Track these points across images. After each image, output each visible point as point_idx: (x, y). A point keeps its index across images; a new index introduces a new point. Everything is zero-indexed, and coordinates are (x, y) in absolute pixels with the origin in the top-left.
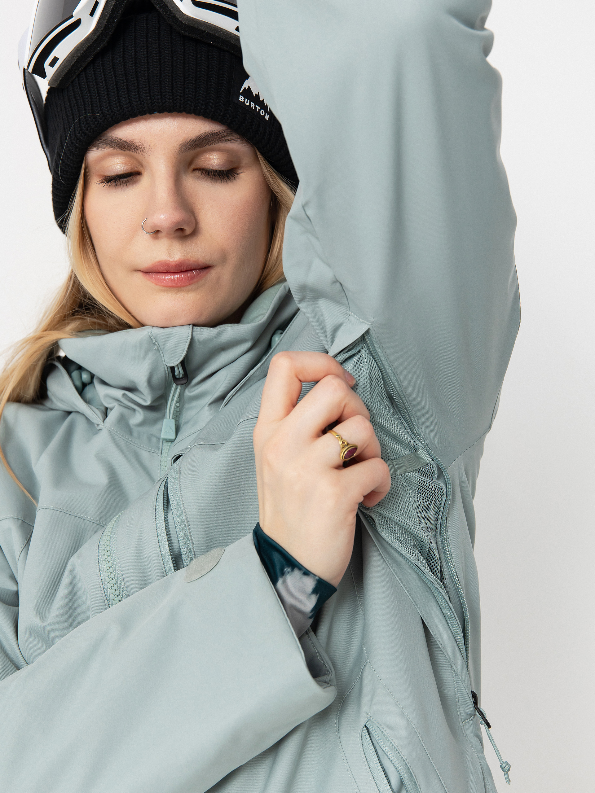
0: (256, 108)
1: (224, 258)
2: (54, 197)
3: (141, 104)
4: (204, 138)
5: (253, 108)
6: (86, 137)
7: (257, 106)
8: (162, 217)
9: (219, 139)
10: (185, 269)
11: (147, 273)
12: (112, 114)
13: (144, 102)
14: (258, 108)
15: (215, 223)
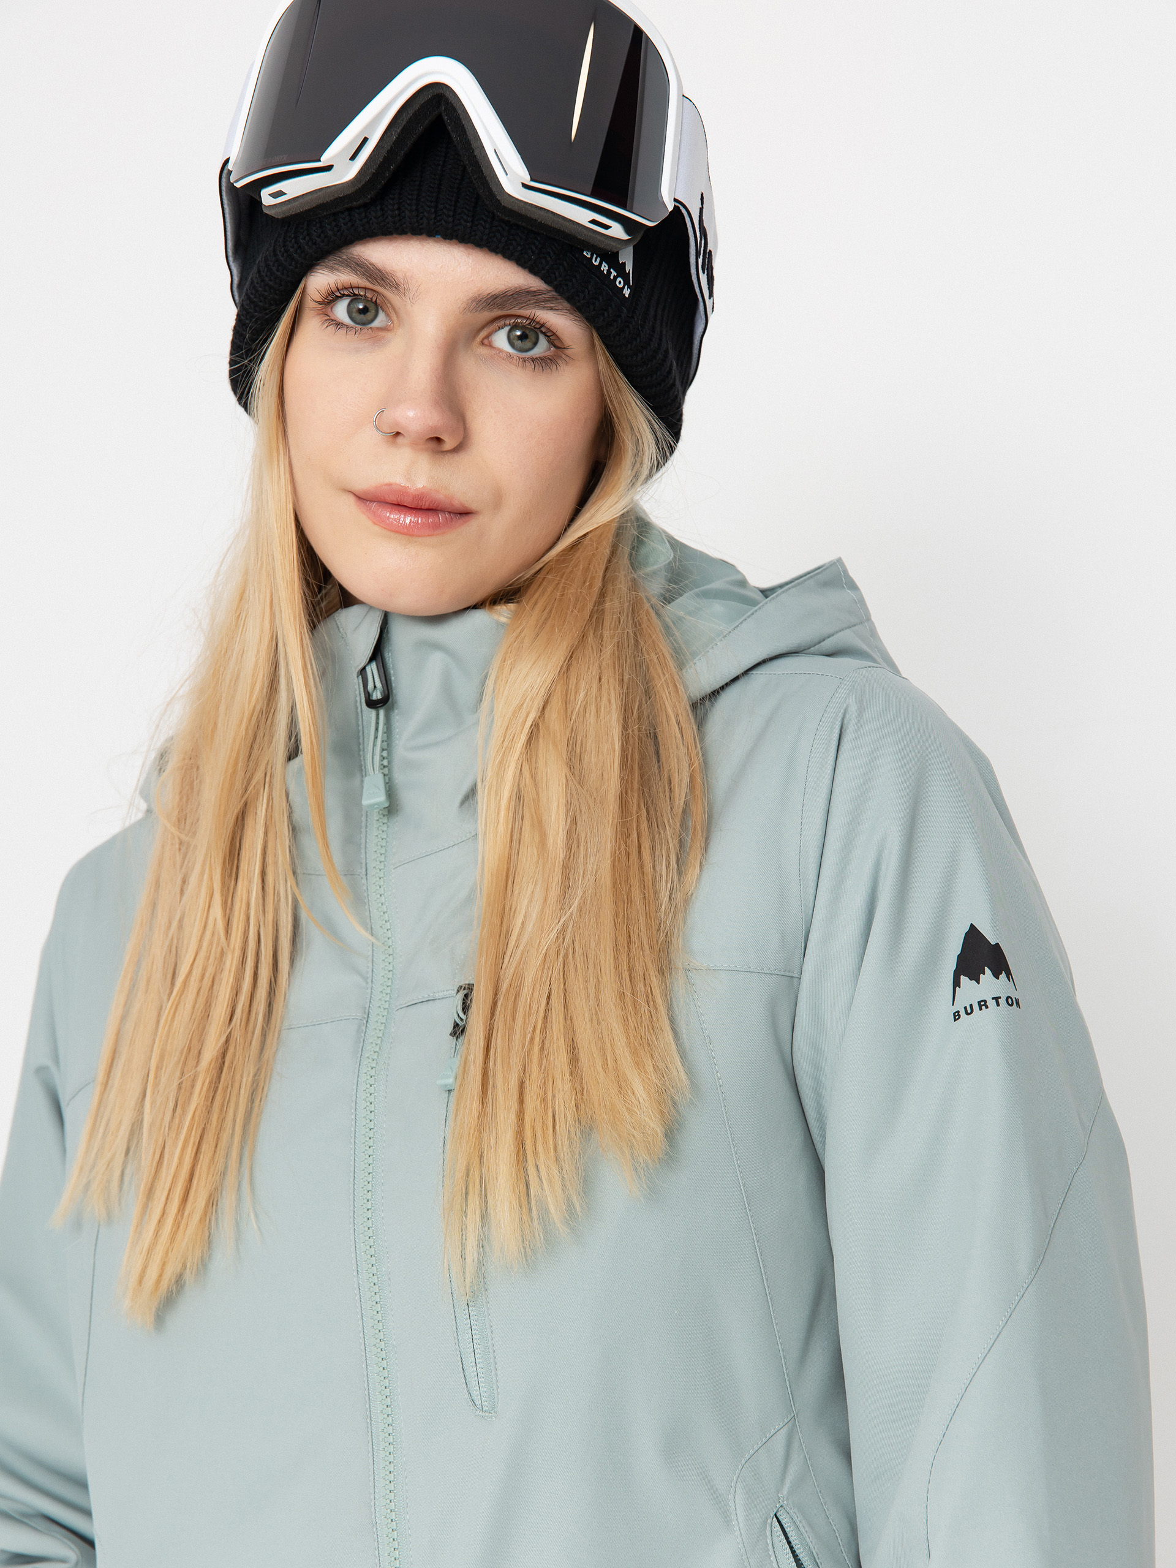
0: (609, 273)
1: (497, 500)
2: (236, 338)
3: (417, 216)
4: (512, 295)
5: (605, 272)
6: (314, 247)
7: (612, 270)
8: (411, 414)
9: (536, 303)
10: (427, 506)
11: (364, 499)
12: (365, 220)
13: (424, 216)
14: (614, 273)
15: (495, 441)
